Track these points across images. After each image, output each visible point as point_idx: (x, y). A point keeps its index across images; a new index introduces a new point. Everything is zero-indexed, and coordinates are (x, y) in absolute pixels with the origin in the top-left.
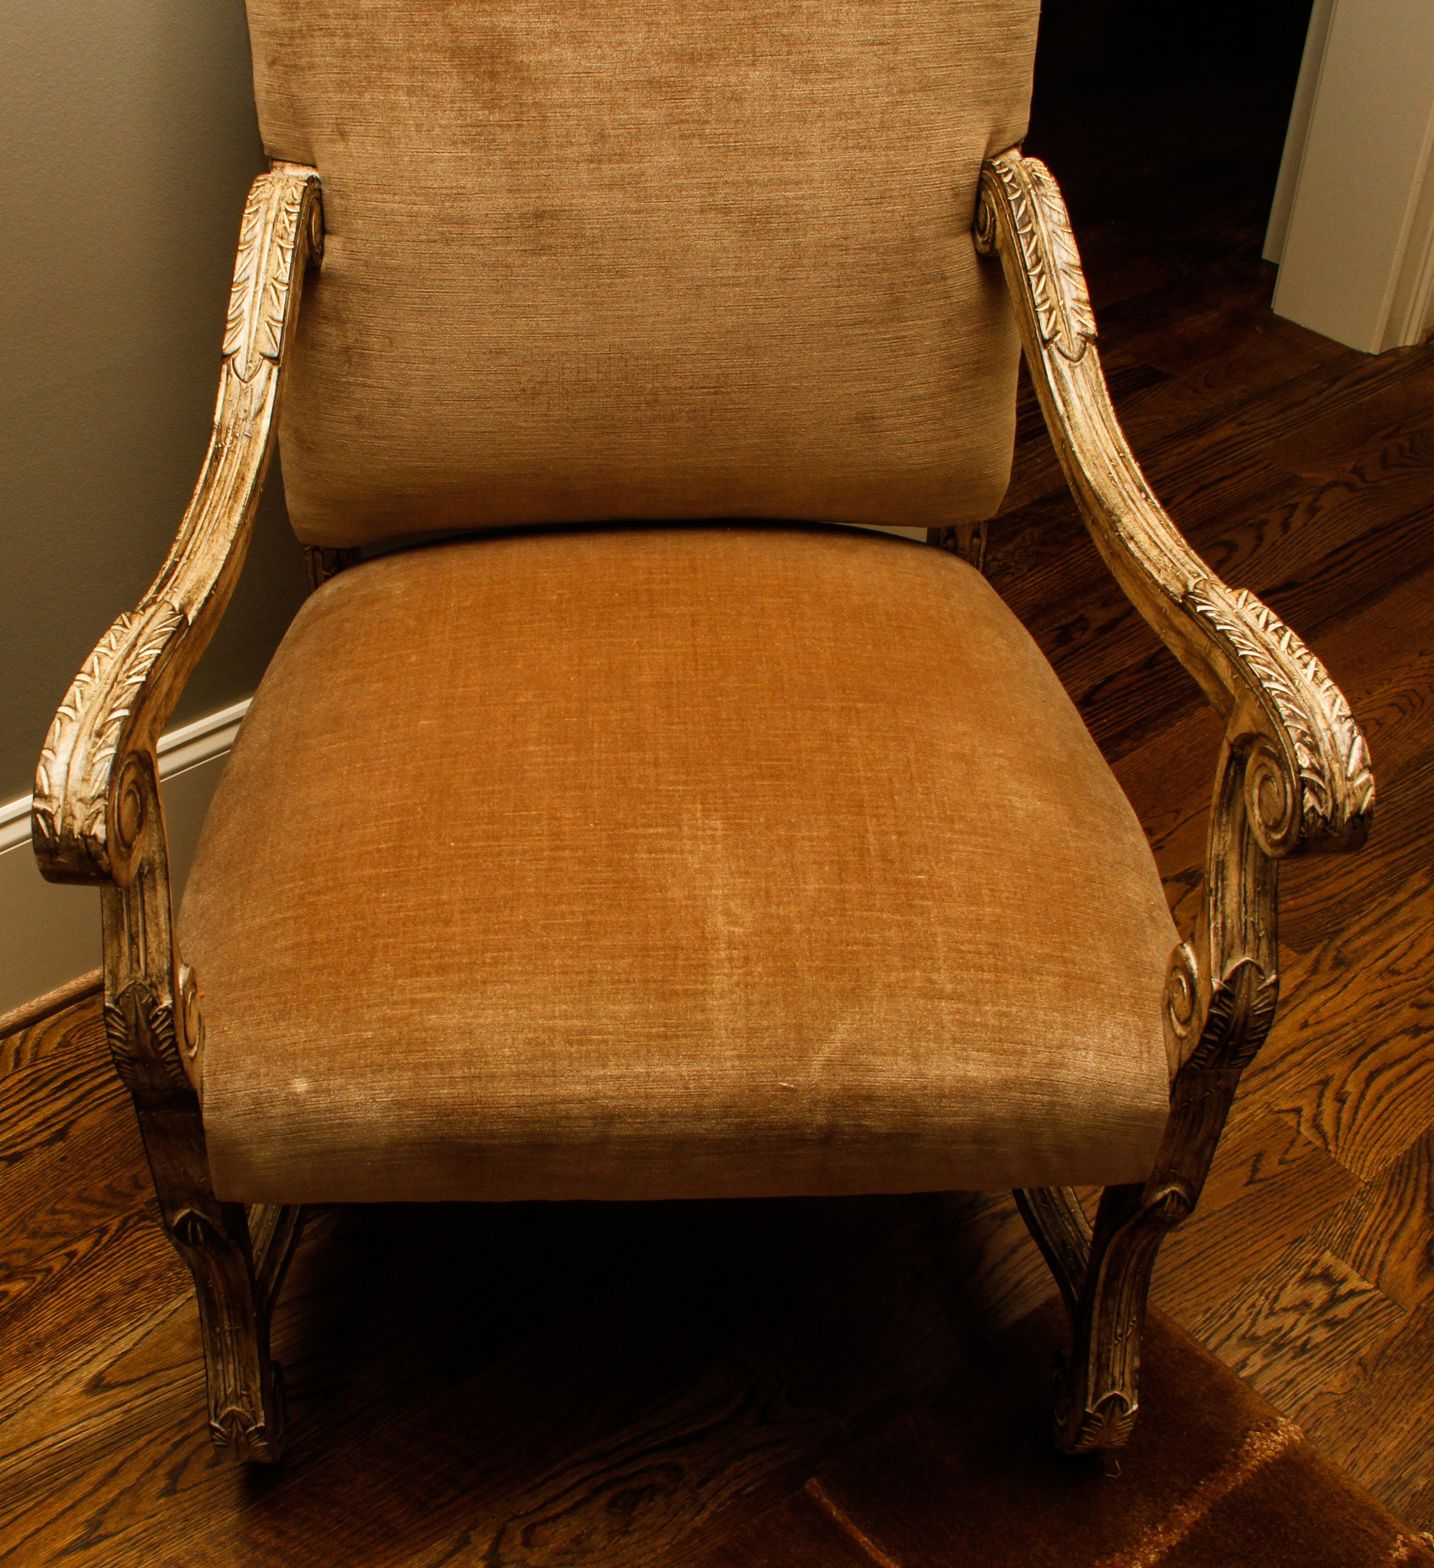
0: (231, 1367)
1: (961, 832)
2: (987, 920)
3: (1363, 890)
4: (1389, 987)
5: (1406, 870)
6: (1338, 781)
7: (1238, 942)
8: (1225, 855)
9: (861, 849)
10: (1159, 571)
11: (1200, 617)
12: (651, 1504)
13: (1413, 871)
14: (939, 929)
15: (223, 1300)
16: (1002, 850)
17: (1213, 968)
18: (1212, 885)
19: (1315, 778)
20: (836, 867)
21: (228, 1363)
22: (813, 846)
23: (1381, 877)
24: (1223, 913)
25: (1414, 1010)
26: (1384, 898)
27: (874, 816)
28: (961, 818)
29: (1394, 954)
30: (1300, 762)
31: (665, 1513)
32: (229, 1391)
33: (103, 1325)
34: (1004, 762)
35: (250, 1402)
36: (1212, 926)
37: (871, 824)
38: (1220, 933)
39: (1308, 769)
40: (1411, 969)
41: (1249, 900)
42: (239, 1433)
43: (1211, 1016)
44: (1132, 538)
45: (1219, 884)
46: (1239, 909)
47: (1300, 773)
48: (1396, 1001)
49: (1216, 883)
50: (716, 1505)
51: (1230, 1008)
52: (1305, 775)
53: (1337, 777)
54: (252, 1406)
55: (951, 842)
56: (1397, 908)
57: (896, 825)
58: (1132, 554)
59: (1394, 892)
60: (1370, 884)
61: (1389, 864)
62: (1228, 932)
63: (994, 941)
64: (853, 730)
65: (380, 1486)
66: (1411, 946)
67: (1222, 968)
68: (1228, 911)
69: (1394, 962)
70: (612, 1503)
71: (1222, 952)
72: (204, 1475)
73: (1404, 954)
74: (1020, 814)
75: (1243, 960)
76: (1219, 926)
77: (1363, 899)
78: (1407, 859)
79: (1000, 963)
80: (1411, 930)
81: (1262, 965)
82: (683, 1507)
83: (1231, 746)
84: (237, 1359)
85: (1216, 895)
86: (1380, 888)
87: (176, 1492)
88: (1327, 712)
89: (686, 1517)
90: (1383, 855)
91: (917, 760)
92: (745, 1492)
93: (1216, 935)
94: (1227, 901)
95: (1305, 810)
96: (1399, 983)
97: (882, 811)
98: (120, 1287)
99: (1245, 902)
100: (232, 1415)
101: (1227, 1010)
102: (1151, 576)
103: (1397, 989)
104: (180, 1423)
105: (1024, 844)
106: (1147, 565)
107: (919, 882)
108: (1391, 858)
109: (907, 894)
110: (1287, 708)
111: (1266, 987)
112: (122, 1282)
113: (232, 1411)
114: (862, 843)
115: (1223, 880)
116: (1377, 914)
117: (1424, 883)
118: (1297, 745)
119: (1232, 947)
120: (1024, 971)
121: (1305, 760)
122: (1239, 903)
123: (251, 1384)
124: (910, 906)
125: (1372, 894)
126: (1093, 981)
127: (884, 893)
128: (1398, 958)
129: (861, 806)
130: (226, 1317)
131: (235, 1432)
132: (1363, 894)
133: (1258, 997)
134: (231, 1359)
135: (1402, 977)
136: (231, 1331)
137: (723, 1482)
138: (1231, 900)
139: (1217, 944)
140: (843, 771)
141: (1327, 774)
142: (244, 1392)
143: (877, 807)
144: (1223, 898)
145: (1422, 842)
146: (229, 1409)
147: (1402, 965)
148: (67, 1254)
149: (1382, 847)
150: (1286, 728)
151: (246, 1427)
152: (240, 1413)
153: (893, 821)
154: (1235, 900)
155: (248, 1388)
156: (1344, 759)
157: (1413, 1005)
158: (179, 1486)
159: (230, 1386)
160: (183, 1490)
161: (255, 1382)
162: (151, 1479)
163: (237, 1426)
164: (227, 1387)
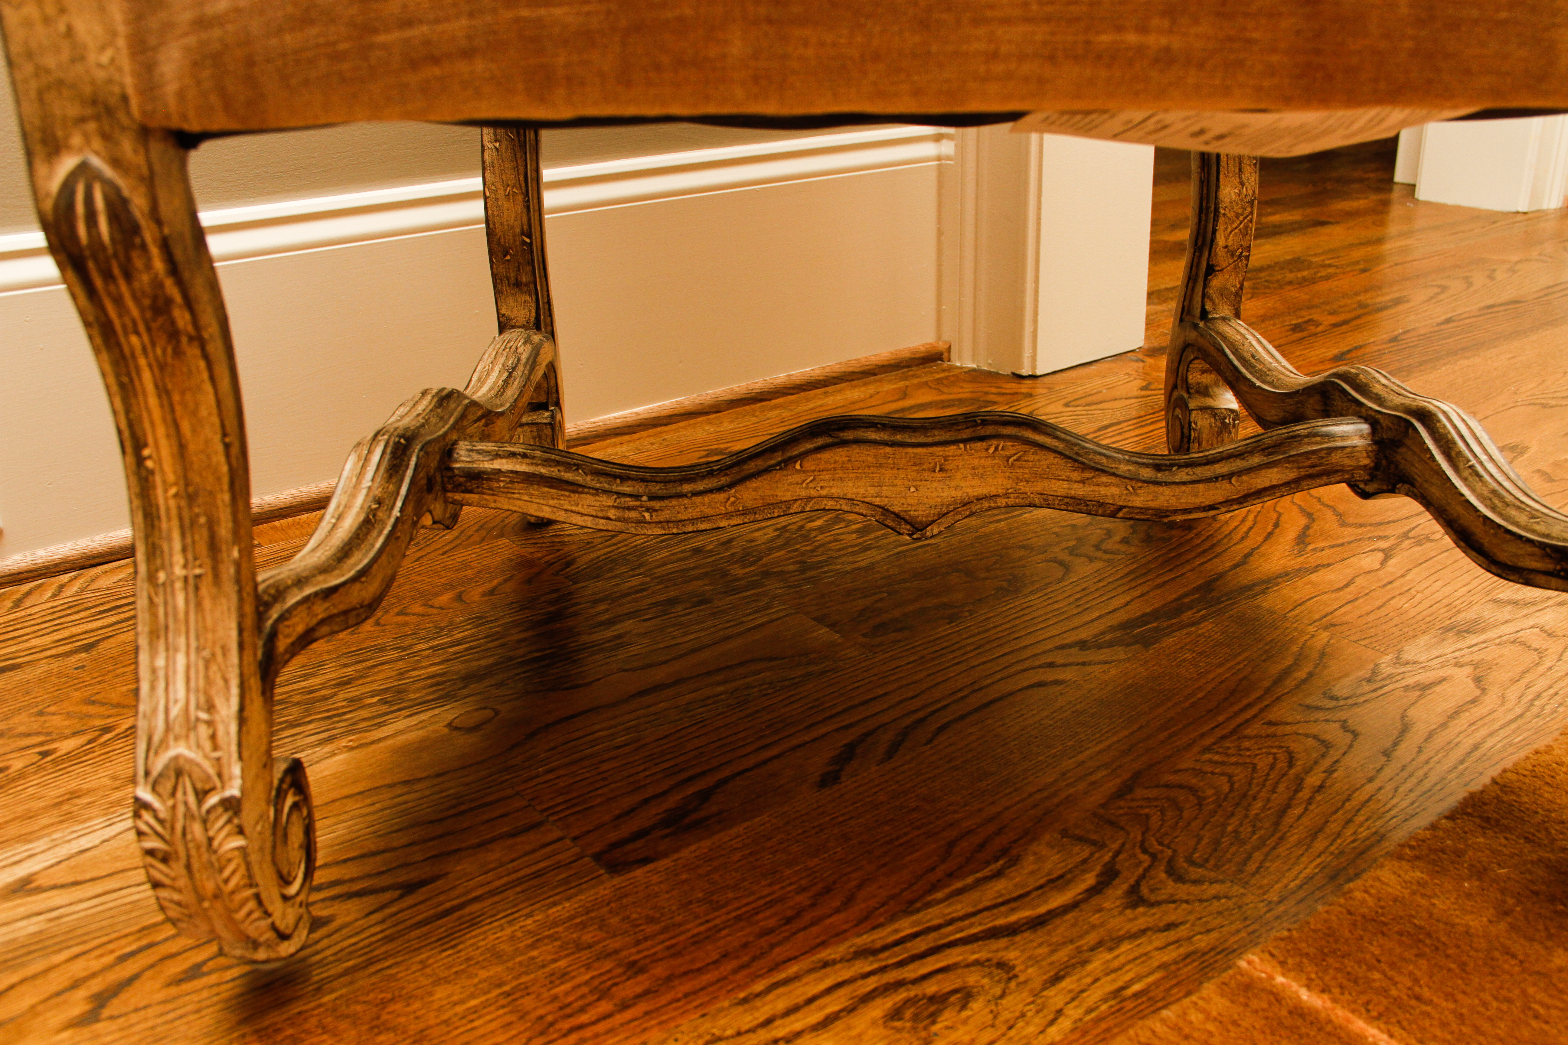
0: (181, 660)
12: (965, 1014)
15: (172, 503)
21: (176, 650)
31: (993, 1026)
32: (175, 711)
33: (62, 822)
35: (213, 737)
42: (189, 815)
50: (1081, 1011)
54: (216, 748)
65: (474, 1002)
70: (895, 1014)
72: (159, 996)
82: (1023, 1015)
84: (193, 644)
87: (98, 1021)
89: (1031, 1029)
92: (1129, 992)
98: (109, 782)
100: (178, 770)
104: (139, 931)
112: (115, 778)
113: (176, 758)
123: (219, 702)
130: (177, 545)
131: (181, 809)
134: (182, 640)
136: (186, 579)
137: (1089, 980)
142: (204, 716)
146: (171, 753)
148: (40, 753)
151: (201, 795)
152: (191, 761)
155: (210, 707)
158: (106, 1013)
159: (176, 701)
160: (112, 1018)
161: (228, 700)
162: (58, 1005)
163: (185, 793)
164: (171, 704)
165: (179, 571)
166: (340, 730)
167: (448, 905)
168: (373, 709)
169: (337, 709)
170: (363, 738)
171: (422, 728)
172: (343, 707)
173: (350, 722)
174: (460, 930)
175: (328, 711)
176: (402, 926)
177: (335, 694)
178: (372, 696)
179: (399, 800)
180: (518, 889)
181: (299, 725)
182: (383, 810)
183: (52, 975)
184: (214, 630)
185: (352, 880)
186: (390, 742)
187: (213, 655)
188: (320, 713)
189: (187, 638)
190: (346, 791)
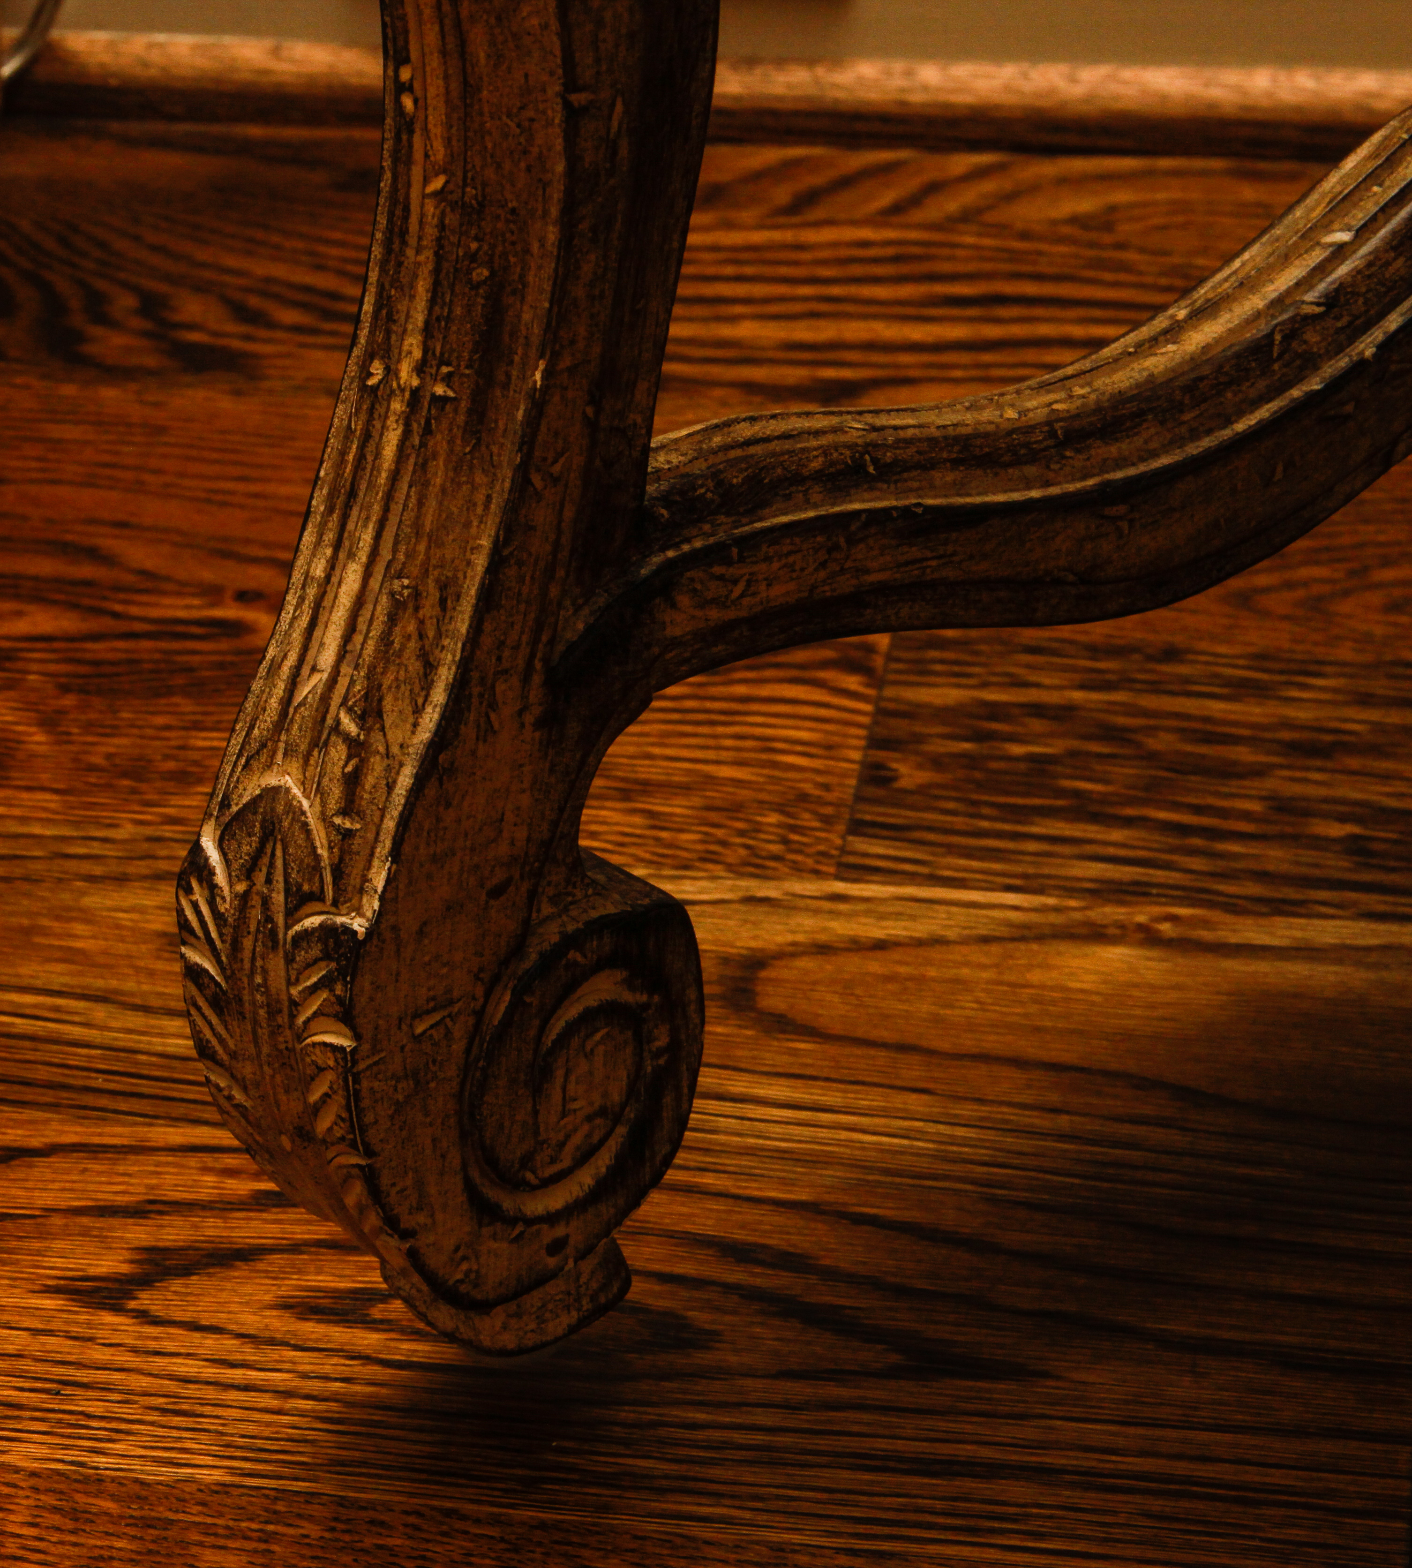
0: (353, 578)
15: (430, 211)
32: (306, 688)
42: (264, 933)
54: (349, 808)
84: (386, 554)
100: (270, 824)
113: (276, 794)
131: (257, 912)
134: (368, 536)
136: (415, 398)
146: (272, 780)
151: (295, 900)
158: (145, 1300)
159: (314, 669)
160: (144, 1317)
161: (418, 711)
162: (85, 1233)
163: (269, 881)
164: (306, 670)
165: (406, 374)
166: (1174, 877)
167: (966, 1450)
168: (1308, 855)
169: (1224, 813)
170: (1206, 924)
171: (1369, 966)
172: (1247, 816)
173: (1220, 865)
174: (930, 1526)
175: (1198, 810)
176: (823, 1443)
177: (1259, 772)
178: (1342, 819)
179: (1126, 1130)
180: (1157, 1505)
181: (1096, 818)
182: (1062, 1137)
183: (131, 1165)
184: (434, 541)
185: (830, 1274)
186: (1262, 967)
187: (416, 594)
188: (1176, 806)
189: (378, 536)
190: (1029, 1047)
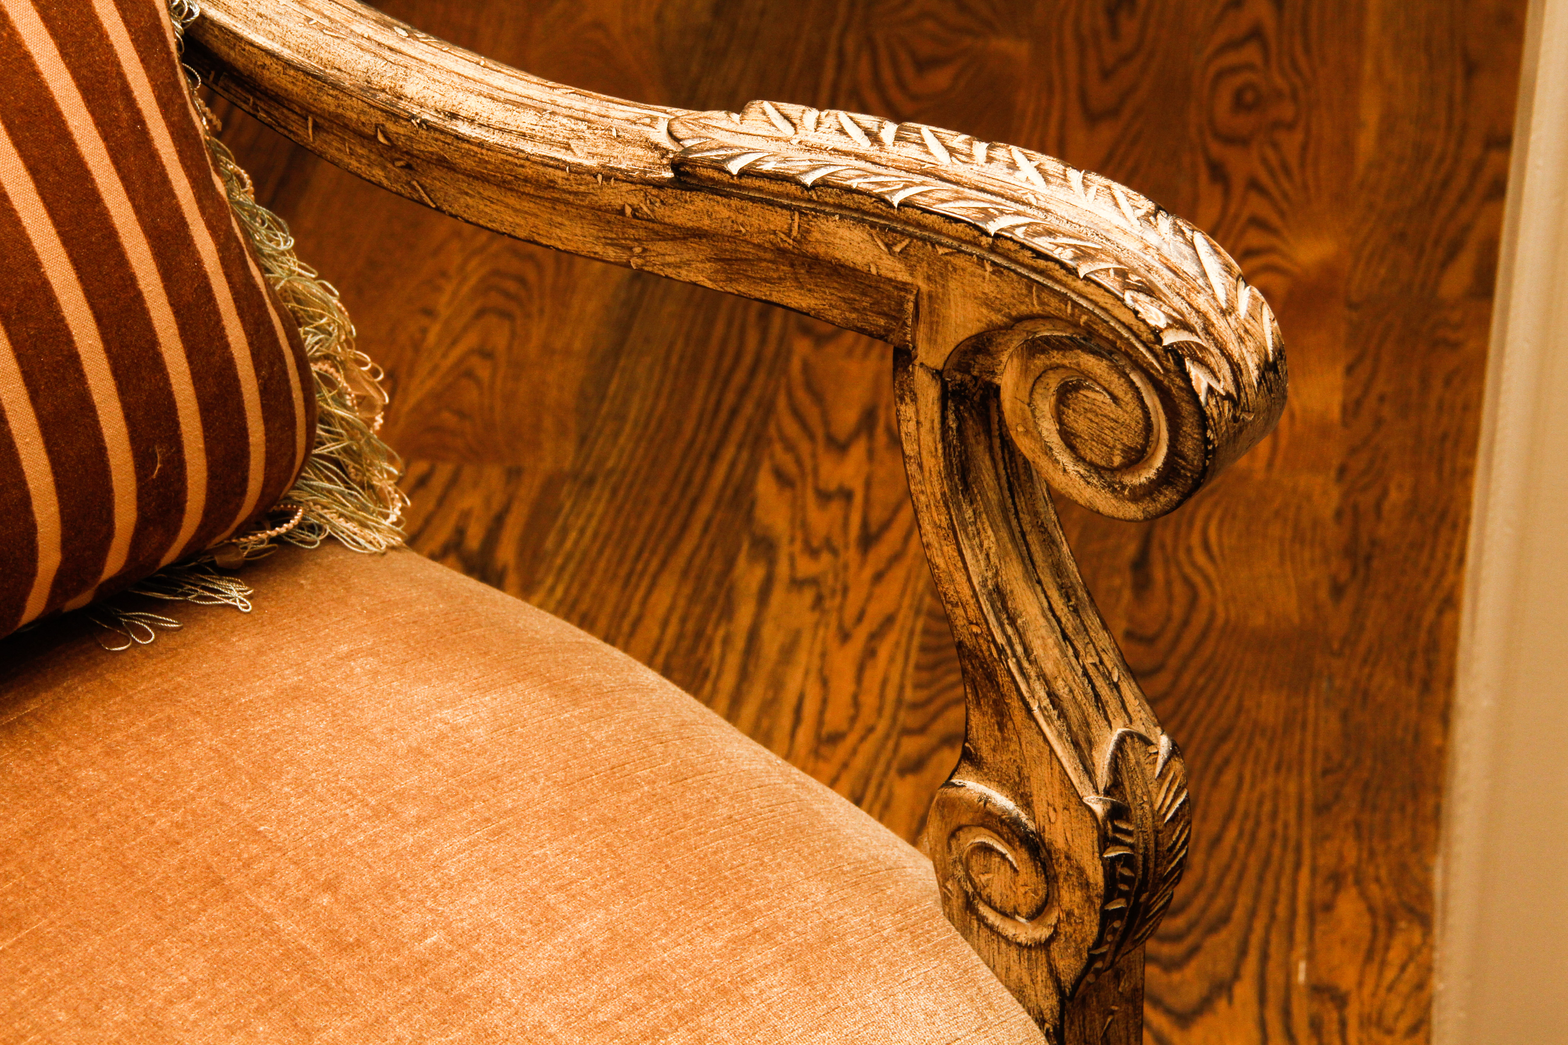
1: (421, 821)
2: (598, 943)
3: (680, 637)
4: (845, 765)
5: (717, 567)
6: (1219, 323)
7: (1091, 711)
8: (996, 574)
9: (287, 954)
10: (568, 147)
11: (747, 181)
13: (730, 563)
14: (536, 1012)
16: (511, 811)
17: (1075, 781)
18: (1000, 640)
19: (1184, 336)
20: (275, 1015)
22: (199, 1004)
23: (692, 600)
24: (1042, 676)
25: (910, 779)
26: (721, 632)
27: (258, 883)
28: (400, 796)
29: (810, 708)
30: (1152, 323)
34: (372, 662)
36: (1035, 708)
37: (265, 901)
38: (1054, 713)
39: (1169, 326)
40: (853, 719)
41: (1070, 631)
43: (1110, 866)
44: (454, 116)
45: (1010, 630)
46: (1064, 654)
47: (1159, 341)
48: (873, 784)
49: (1004, 632)
51: (1129, 833)
52: (1169, 338)
53: (1214, 316)
55: (422, 849)
56: (753, 635)
57: (308, 875)
58: (481, 144)
59: (728, 613)
60: (683, 621)
61: (685, 573)
62: (1068, 705)
63: (637, 973)
64: (67, 756)
66: (825, 683)
67: (1089, 771)
68: (1049, 668)
69: (820, 722)
71: (1076, 744)
73: (824, 702)
74: (480, 733)
75: (1114, 737)
76: (1046, 702)
77: (692, 650)
78: (704, 552)
79: (678, 1005)
80: (802, 658)
81: (1142, 730)
83: (938, 374)
85: (1014, 654)
86: (704, 618)
88: (1118, 220)
90: (664, 564)
91: (232, 744)
93: (1048, 719)
94: (1038, 651)
95: (1202, 398)
96: (854, 752)
97: (262, 867)
99: (1065, 637)
101: (1129, 840)
102: (560, 165)
103: (859, 762)
105: (534, 779)
106: (528, 147)
107: (436, 949)
108: (679, 561)
109: (437, 984)
110: (1064, 246)
111: (1165, 763)
114: (280, 942)
115: (1013, 622)
116: (733, 660)
117: (759, 572)
118: (1128, 296)
119: (1088, 725)
120: (724, 991)
121: (1155, 317)
122: (1057, 644)
124: (457, 1001)
125: (699, 634)
126: (829, 941)
127: (398, 1009)
128: (822, 712)
129: (217, 882)
132: (686, 643)
133: (1161, 786)
135: (851, 739)
138: (1045, 646)
139: (1060, 735)
140: (123, 839)
141: (1193, 319)
143: (247, 865)
144: (1027, 651)
145: (704, 509)
147: (836, 718)
149: (653, 552)
150: (1086, 278)
153: (298, 874)
154: (1050, 642)
156: (1201, 281)
157: (903, 772)
